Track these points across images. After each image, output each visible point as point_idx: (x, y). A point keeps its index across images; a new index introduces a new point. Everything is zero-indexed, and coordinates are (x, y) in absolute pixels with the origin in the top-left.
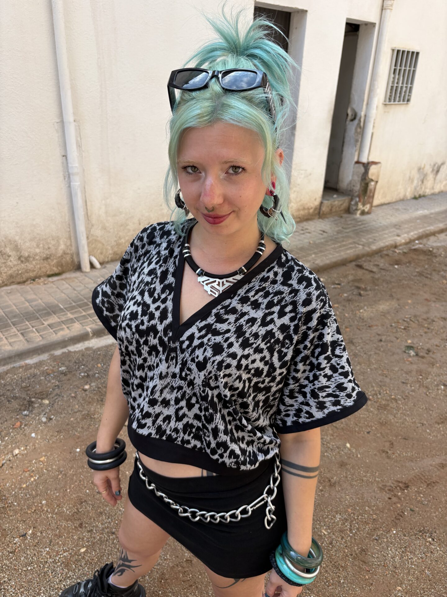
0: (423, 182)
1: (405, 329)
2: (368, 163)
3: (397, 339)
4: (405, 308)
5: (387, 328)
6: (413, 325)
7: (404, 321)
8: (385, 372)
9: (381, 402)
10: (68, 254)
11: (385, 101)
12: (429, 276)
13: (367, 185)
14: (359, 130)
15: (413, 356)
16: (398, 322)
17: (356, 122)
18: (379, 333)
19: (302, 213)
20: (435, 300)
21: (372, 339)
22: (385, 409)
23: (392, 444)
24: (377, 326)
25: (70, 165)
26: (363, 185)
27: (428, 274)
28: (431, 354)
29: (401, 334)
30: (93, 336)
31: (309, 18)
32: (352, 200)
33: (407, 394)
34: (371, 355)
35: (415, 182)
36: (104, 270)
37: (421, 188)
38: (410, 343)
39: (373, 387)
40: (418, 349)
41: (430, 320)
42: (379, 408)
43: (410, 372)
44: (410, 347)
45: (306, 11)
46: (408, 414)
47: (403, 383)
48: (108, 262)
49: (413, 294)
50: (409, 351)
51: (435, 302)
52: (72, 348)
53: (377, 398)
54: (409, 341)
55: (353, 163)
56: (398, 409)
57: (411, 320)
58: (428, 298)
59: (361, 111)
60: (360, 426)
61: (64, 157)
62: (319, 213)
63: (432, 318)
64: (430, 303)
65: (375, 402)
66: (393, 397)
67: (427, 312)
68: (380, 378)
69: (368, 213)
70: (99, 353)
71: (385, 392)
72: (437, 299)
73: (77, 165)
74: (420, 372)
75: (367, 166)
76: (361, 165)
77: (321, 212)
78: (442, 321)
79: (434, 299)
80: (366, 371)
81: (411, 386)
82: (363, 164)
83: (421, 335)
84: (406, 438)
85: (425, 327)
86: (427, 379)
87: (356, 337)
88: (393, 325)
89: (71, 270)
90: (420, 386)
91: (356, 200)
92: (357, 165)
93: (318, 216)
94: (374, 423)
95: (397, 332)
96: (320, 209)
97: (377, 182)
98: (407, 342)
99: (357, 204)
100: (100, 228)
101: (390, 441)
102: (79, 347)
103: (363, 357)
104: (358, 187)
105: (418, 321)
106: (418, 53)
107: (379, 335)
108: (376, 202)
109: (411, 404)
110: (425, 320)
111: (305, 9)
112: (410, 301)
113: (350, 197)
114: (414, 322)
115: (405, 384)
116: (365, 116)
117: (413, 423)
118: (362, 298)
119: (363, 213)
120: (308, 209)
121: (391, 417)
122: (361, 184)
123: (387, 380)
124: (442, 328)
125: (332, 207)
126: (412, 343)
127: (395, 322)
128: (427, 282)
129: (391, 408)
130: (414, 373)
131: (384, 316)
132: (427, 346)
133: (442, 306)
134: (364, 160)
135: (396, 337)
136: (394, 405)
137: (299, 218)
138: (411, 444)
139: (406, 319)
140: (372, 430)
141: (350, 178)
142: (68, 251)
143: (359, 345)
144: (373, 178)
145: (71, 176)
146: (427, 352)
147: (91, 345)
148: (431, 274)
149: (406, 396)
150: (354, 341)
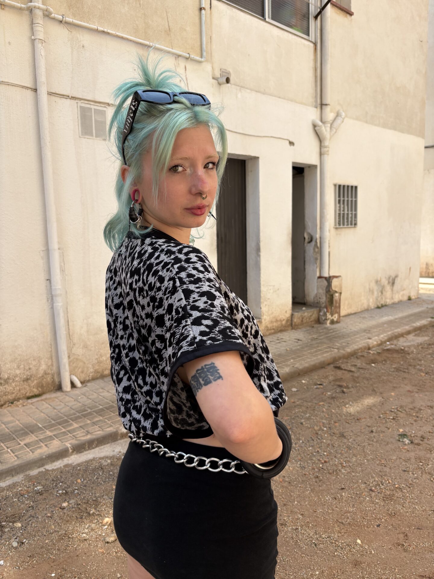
0: (382, 293)
1: (393, 419)
2: (330, 277)
3: (389, 429)
4: (390, 400)
5: (376, 419)
6: (402, 415)
7: (391, 411)
8: (383, 462)
9: (385, 492)
10: (49, 374)
11: (335, 225)
12: (406, 371)
13: (332, 297)
14: (316, 250)
15: (408, 444)
16: (386, 413)
17: (313, 243)
18: (369, 424)
19: (275, 324)
20: (418, 391)
21: (363, 431)
22: (391, 500)
23: (406, 535)
24: (365, 418)
25: (53, 288)
26: (328, 296)
27: (405, 369)
28: (426, 440)
29: (391, 424)
30: (73, 452)
31: (261, 162)
32: (320, 311)
33: (411, 482)
34: (364, 446)
35: (376, 293)
36: (86, 388)
37: (382, 298)
38: (402, 432)
39: (373, 477)
40: (411, 436)
41: (417, 409)
42: (385, 499)
43: (409, 459)
44: (403, 435)
45: (258, 158)
46: (416, 503)
47: (405, 471)
48: (89, 381)
49: (394, 387)
50: (403, 439)
51: (417, 392)
52: (49, 467)
53: (380, 489)
54: (401, 430)
55: (316, 278)
56: (405, 498)
57: (398, 410)
58: (411, 390)
59: (316, 234)
60: (368, 520)
61: (48, 281)
62: (292, 324)
63: (418, 407)
64: (412, 394)
65: (378, 493)
66: (396, 486)
67: (412, 402)
68: (379, 468)
69: (337, 322)
70: (79, 468)
71: (388, 482)
72: (419, 390)
73: (60, 287)
74: (419, 459)
75: (329, 280)
76: (324, 279)
77: (293, 324)
78: (429, 409)
79: (416, 390)
80: (362, 462)
81: (413, 474)
82: (326, 278)
83: (412, 424)
84: (420, 528)
85: (414, 416)
86: (428, 465)
87: (347, 430)
88: (381, 416)
89: (51, 391)
90: (422, 473)
91: (324, 311)
92: (320, 280)
93: (290, 328)
94: (382, 515)
95: (386, 422)
96: (292, 320)
97: (341, 293)
98: (399, 431)
99: (326, 315)
100: (81, 346)
101: (404, 533)
102: (58, 464)
103: (357, 449)
104: (324, 299)
105: (405, 411)
106: (356, 187)
107: (369, 427)
108: (343, 313)
109: (416, 492)
110: (412, 409)
111: (257, 156)
112: (393, 394)
113: (318, 309)
114: (402, 412)
115: (406, 472)
116: (320, 238)
117: (423, 511)
118: (346, 394)
119: (332, 322)
120: (281, 321)
121: (399, 507)
122: (326, 296)
123: (387, 470)
124: (431, 415)
125: (303, 318)
126: (404, 431)
127: (382, 414)
128: (406, 375)
129: (398, 497)
130: (413, 460)
131: (370, 408)
132: (420, 434)
133: (426, 395)
134: (326, 275)
135: (387, 427)
136: (400, 494)
137: (274, 329)
138: (427, 533)
139: (393, 410)
140: (382, 522)
141: (316, 292)
142: (49, 371)
143: (351, 438)
144: (337, 290)
145: (54, 298)
146: (422, 439)
147: (70, 462)
148: (408, 369)
149: (411, 484)
150: (345, 434)
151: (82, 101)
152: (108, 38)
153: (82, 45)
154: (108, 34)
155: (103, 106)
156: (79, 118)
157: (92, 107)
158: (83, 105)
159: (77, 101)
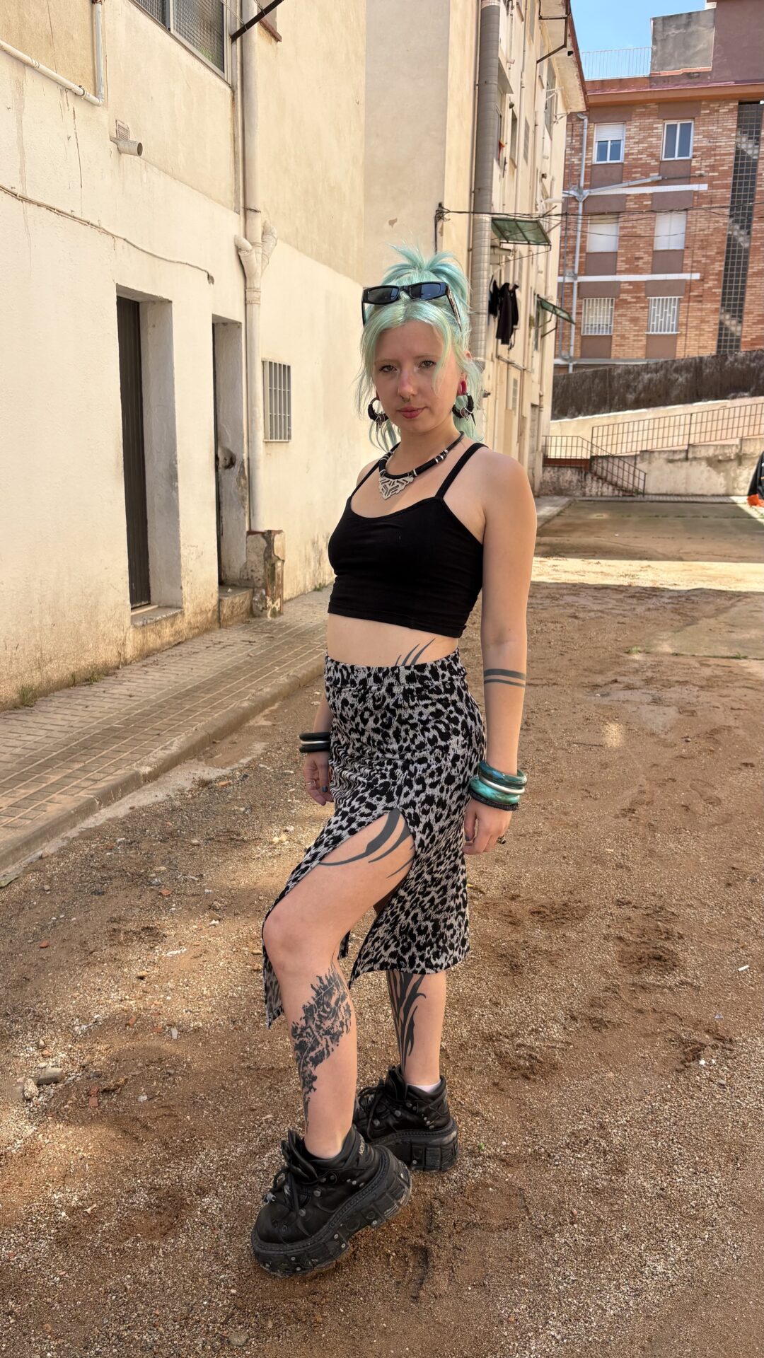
0: (320, 564)
2: (270, 532)
11: (265, 438)
13: (273, 566)
14: (243, 482)
17: (236, 469)
19: (199, 618)
26: (268, 567)
31: (176, 310)
32: (254, 594)
35: (312, 563)
37: (320, 574)
45: (171, 302)
55: (245, 534)
59: (243, 453)
62: (219, 618)
69: (280, 613)
75: (268, 536)
76: (259, 536)
77: (222, 618)
82: (263, 534)
91: (262, 594)
92: (250, 536)
93: (217, 626)
96: (219, 611)
97: (283, 561)
99: (266, 600)
104: (260, 572)
106: (289, 367)
108: (286, 595)
111: (170, 299)
113: (251, 590)
116: (248, 459)
119: (274, 614)
120: (206, 612)
122: (265, 567)
125: (233, 607)
134: (263, 526)
137: (198, 627)
141: (244, 559)
144: (279, 555)
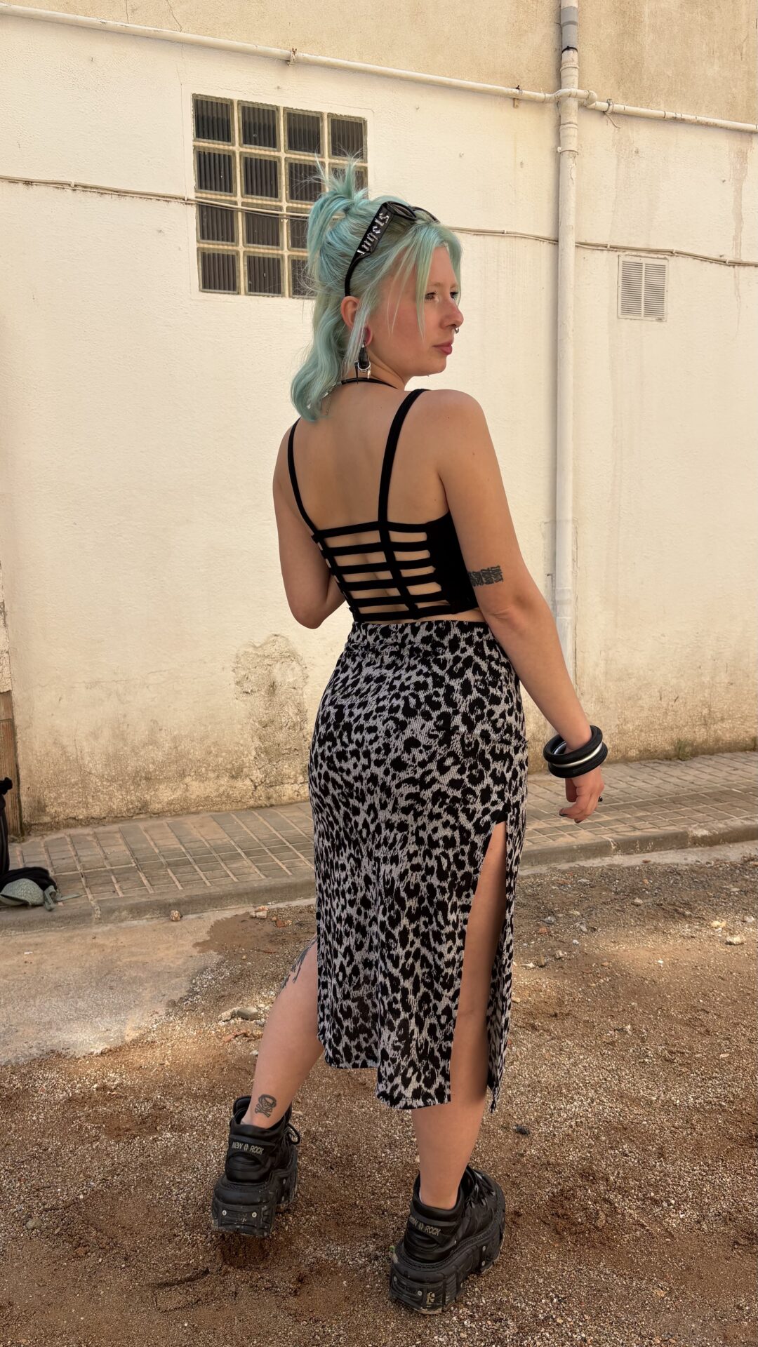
25: (558, 588)
30: (616, 850)
61: (550, 577)
73: (570, 588)
102: (596, 862)
145: (558, 607)
147: (616, 863)
151: (627, 253)
152: (680, 129)
153: (635, 149)
154: (682, 121)
155: (663, 256)
156: (620, 284)
157: (644, 261)
158: (628, 259)
159: (618, 253)
